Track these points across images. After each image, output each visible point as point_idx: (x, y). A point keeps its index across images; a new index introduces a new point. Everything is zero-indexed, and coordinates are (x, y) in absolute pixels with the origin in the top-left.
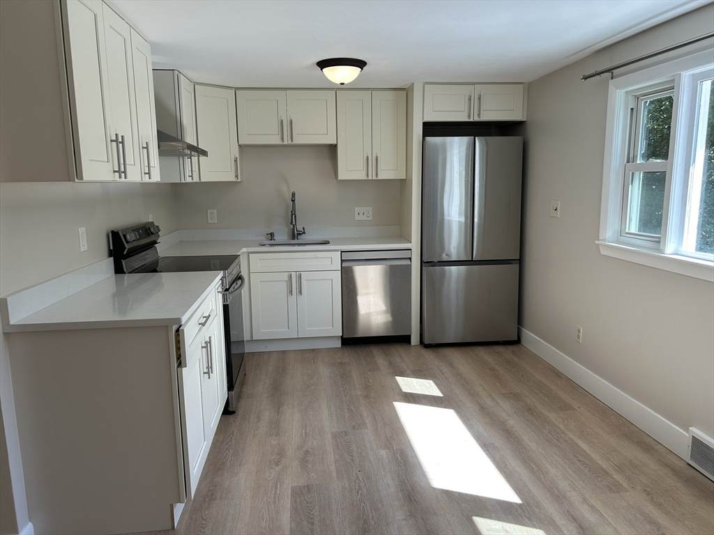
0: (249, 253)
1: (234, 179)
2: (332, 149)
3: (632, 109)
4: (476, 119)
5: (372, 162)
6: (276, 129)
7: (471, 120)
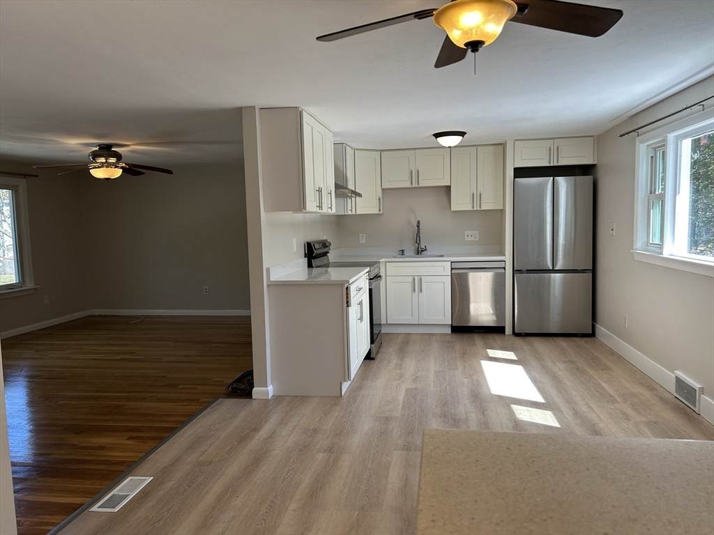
0: (386, 262)
1: (377, 212)
2: (448, 188)
3: (652, 157)
4: (556, 164)
5: (476, 197)
6: (407, 177)
7: (552, 165)
